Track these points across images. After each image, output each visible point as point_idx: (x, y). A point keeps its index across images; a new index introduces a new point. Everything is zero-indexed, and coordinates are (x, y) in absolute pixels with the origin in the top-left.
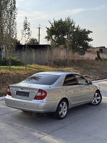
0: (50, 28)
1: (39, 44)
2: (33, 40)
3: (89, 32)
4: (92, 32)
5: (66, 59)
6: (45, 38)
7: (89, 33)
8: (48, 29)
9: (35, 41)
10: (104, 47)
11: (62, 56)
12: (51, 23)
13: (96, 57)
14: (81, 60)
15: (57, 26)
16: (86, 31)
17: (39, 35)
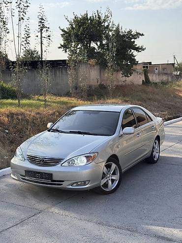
0: (66, 30)
1: (42, 59)
2: (30, 53)
3: (138, 35)
4: (143, 35)
5: (100, 85)
6: (59, 48)
7: (138, 37)
8: (63, 30)
9: (34, 54)
10: (150, 63)
11: (93, 80)
12: (70, 20)
13: (143, 81)
14: (121, 86)
15: (80, 26)
16: (132, 33)
17: (41, 43)
